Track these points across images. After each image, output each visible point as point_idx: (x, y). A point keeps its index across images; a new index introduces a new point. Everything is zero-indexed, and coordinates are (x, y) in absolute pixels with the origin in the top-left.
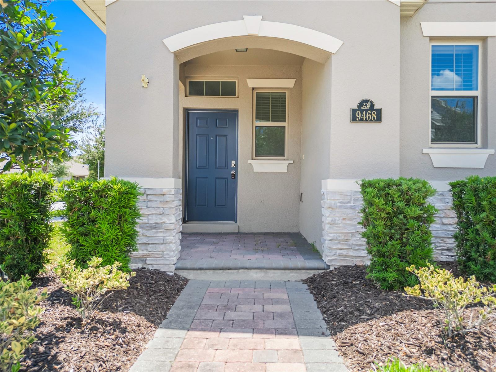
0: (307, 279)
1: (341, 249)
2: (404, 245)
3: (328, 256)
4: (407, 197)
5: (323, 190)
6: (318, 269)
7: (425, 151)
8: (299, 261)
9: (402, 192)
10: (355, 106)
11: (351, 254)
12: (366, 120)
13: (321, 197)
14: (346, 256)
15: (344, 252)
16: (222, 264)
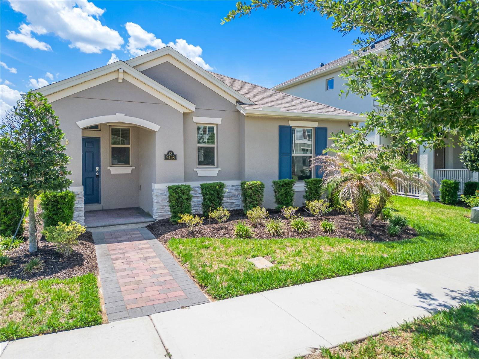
0: (147, 226)
1: (161, 212)
2: (182, 208)
3: (155, 216)
4: (183, 192)
5: (153, 188)
6: (151, 222)
7: (195, 170)
8: (143, 219)
9: (181, 190)
10: (166, 153)
11: (165, 214)
12: (171, 159)
13: (152, 191)
14: (163, 215)
15: (162, 214)
16: (107, 224)
